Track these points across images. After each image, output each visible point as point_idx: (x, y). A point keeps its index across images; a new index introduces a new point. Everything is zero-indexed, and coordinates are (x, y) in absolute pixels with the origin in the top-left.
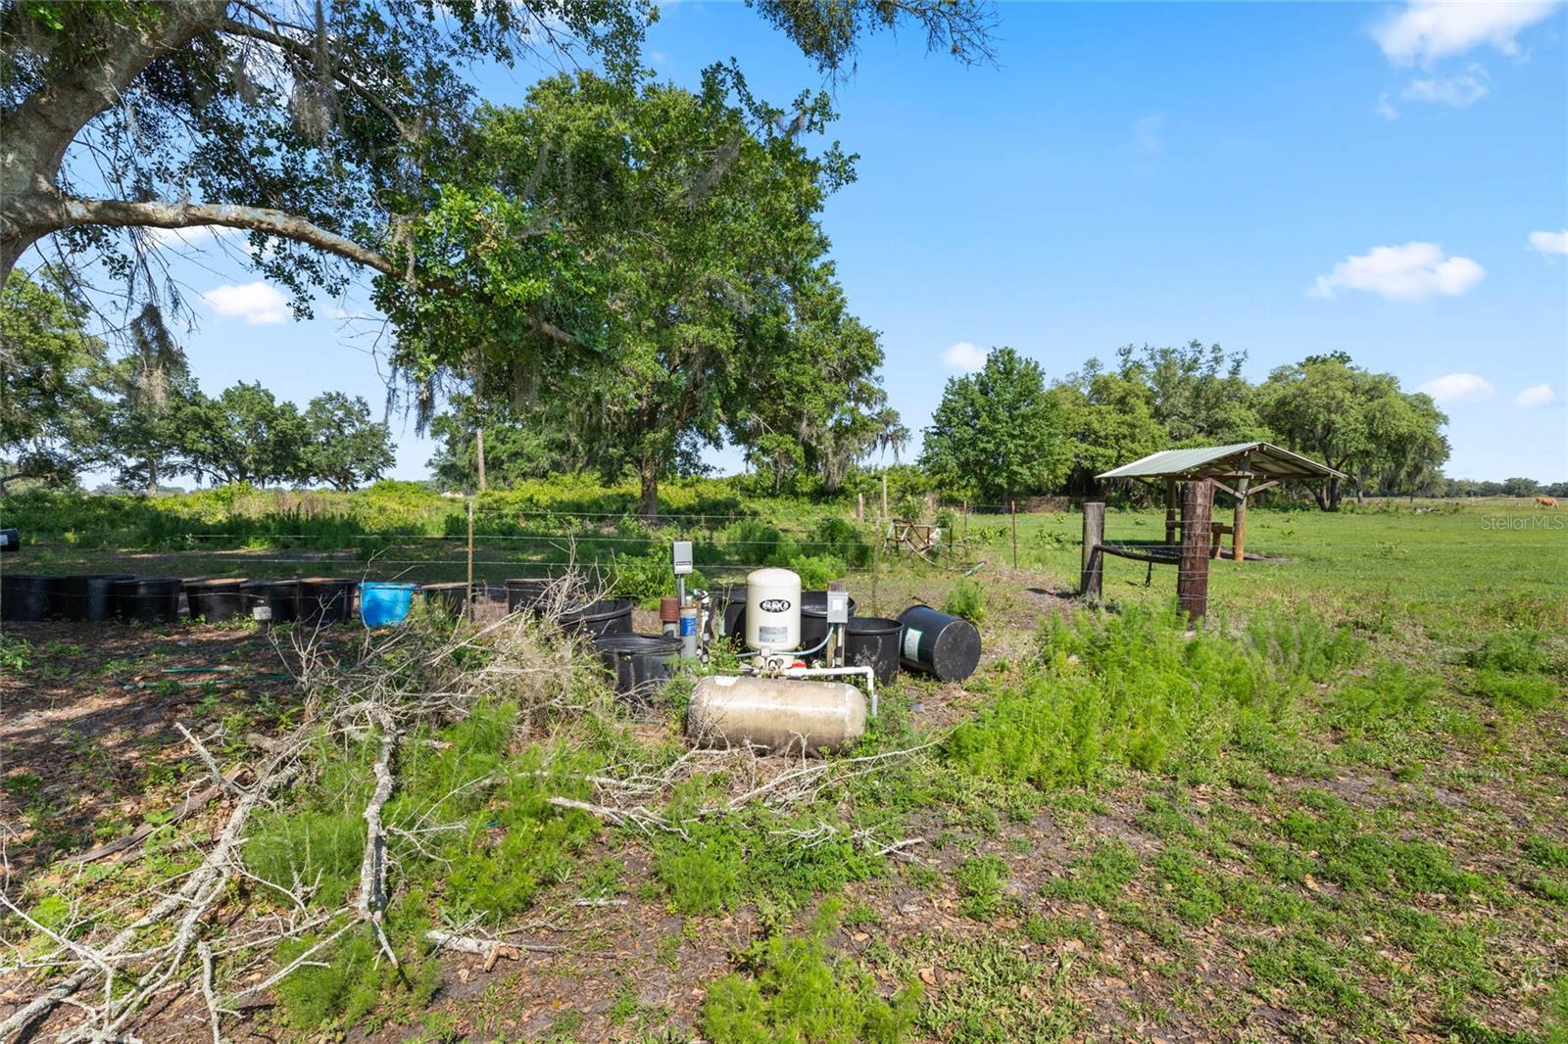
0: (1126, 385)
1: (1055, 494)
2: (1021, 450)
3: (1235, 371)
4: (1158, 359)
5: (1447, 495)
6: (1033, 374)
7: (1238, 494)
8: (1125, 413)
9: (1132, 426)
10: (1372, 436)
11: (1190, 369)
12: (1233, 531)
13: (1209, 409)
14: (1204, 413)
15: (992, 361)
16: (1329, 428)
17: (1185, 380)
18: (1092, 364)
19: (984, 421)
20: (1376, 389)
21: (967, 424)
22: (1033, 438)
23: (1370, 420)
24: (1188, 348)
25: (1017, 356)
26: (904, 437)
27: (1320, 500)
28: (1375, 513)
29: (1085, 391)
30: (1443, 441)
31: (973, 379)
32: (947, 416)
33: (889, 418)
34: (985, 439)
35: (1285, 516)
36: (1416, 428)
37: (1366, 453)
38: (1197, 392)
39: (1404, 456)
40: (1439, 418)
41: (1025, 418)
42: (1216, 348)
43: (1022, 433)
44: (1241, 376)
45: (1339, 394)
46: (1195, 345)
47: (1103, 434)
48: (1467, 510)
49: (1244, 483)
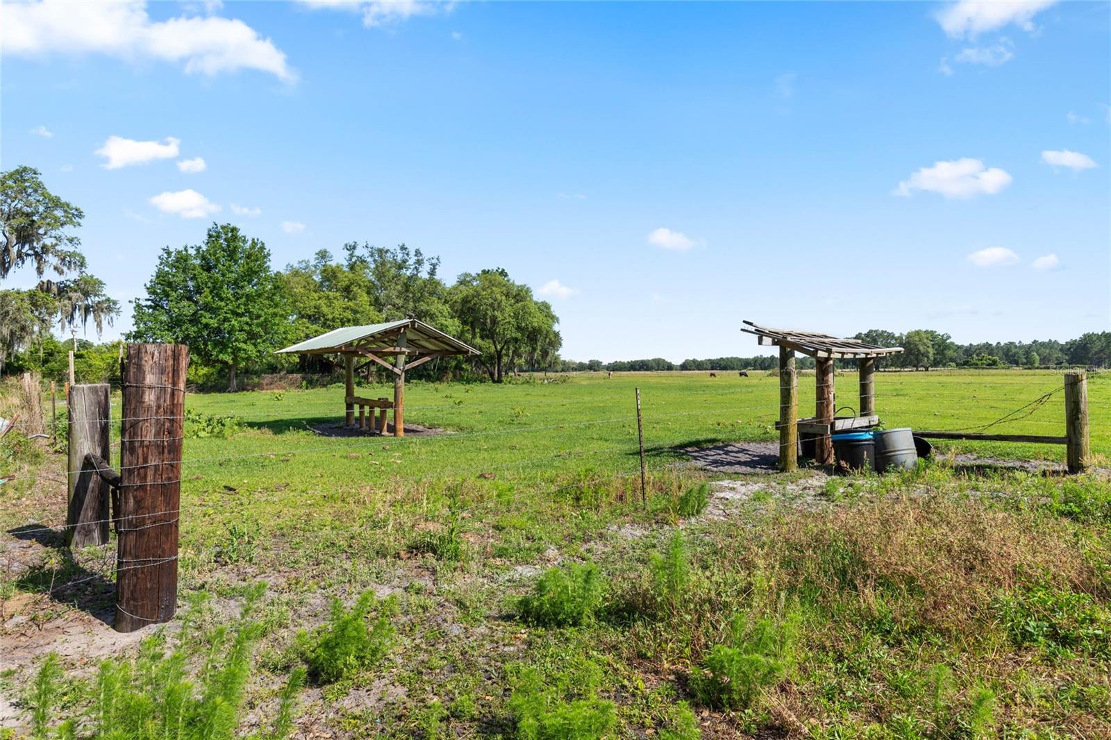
0: (351, 275)
1: (291, 372)
2: (246, 328)
3: (432, 273)
4: (376, 257)
5: (563, 370)
6: (258, 255)
7: (396, 370)
8: (350, 300)
9: (355, 312)
10: (519, 328)
11: (400, 267)
12: (394, 405)
13: (414, 302)
14: (411, 304)
15: (213, 237)
16: (494, 321)
17: (397, 276)
18: (323, 255)
19: (205, 297)
20: (520, 295)
21: (189, 299)
22: (258, 317)
23: (516, 316)
24: (398, 250)
25: (240, 234)
26: (110, 309)
27: (492, 375)
28: (523, 383)
29: (317, 278)
30: (557, 335)
31: (192, 252)
32: (163, 287)
33: (88, 287)
34: (208, 315)
35: (468, 387)
36: (542, 325)
37: (516, 340)
38: (407, 287)
39: (536, 343)
40: (554, 319)
41: (249, 297)
42: (418, 253)
43: (247, 311)
44: (437, 277)
45: (498, 296)
46: (403, 248)
47: (330, 317)
48: (570, 380)
49: (402, 359)
